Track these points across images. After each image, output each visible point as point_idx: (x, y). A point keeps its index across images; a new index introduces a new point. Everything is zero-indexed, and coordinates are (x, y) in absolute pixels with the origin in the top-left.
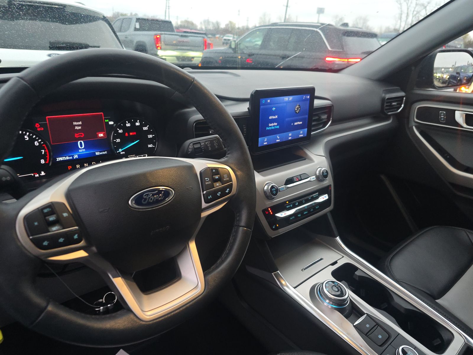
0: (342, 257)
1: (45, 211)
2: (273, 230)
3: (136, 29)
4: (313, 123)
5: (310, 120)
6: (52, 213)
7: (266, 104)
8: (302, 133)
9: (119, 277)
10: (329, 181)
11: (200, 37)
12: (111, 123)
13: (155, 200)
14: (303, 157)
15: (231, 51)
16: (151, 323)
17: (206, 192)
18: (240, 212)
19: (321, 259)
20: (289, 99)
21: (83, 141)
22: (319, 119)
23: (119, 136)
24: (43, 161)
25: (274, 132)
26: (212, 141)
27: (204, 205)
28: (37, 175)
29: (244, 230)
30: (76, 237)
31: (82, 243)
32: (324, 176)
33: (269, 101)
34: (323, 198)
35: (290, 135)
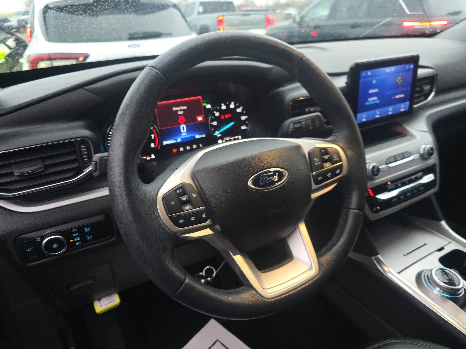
0: (448, 242)
1: (178, 191)
2: (375, 212)
3: (199, 13)
4: (416, 95)
5: (413, 92)
6: (184, 193)
7: (367, 77)
8: (403, 107)
9: (239, 255)
10: (434, 160)
11: (261, 14)
12: (208, 106)
13: (271, 182)
14: (404, 134)
15: (296, 26)
16: (272, 300)
17: (316, 173)
18: (350, 193)
19: (425, 244)
20: (391, 70)
21: (186, 125)
22: (422, 91)
23: (216, 119)
24: (153, 145)
25: (374, 107)
26: (313, 119)
27: (314, 186)
28: (148, 158)
29: (355, 213)
30: (204, 216)
31: (208, 222)
32: (430, 154)
33: (369, 73)
34: (428, 178)
35: (390, 109)
